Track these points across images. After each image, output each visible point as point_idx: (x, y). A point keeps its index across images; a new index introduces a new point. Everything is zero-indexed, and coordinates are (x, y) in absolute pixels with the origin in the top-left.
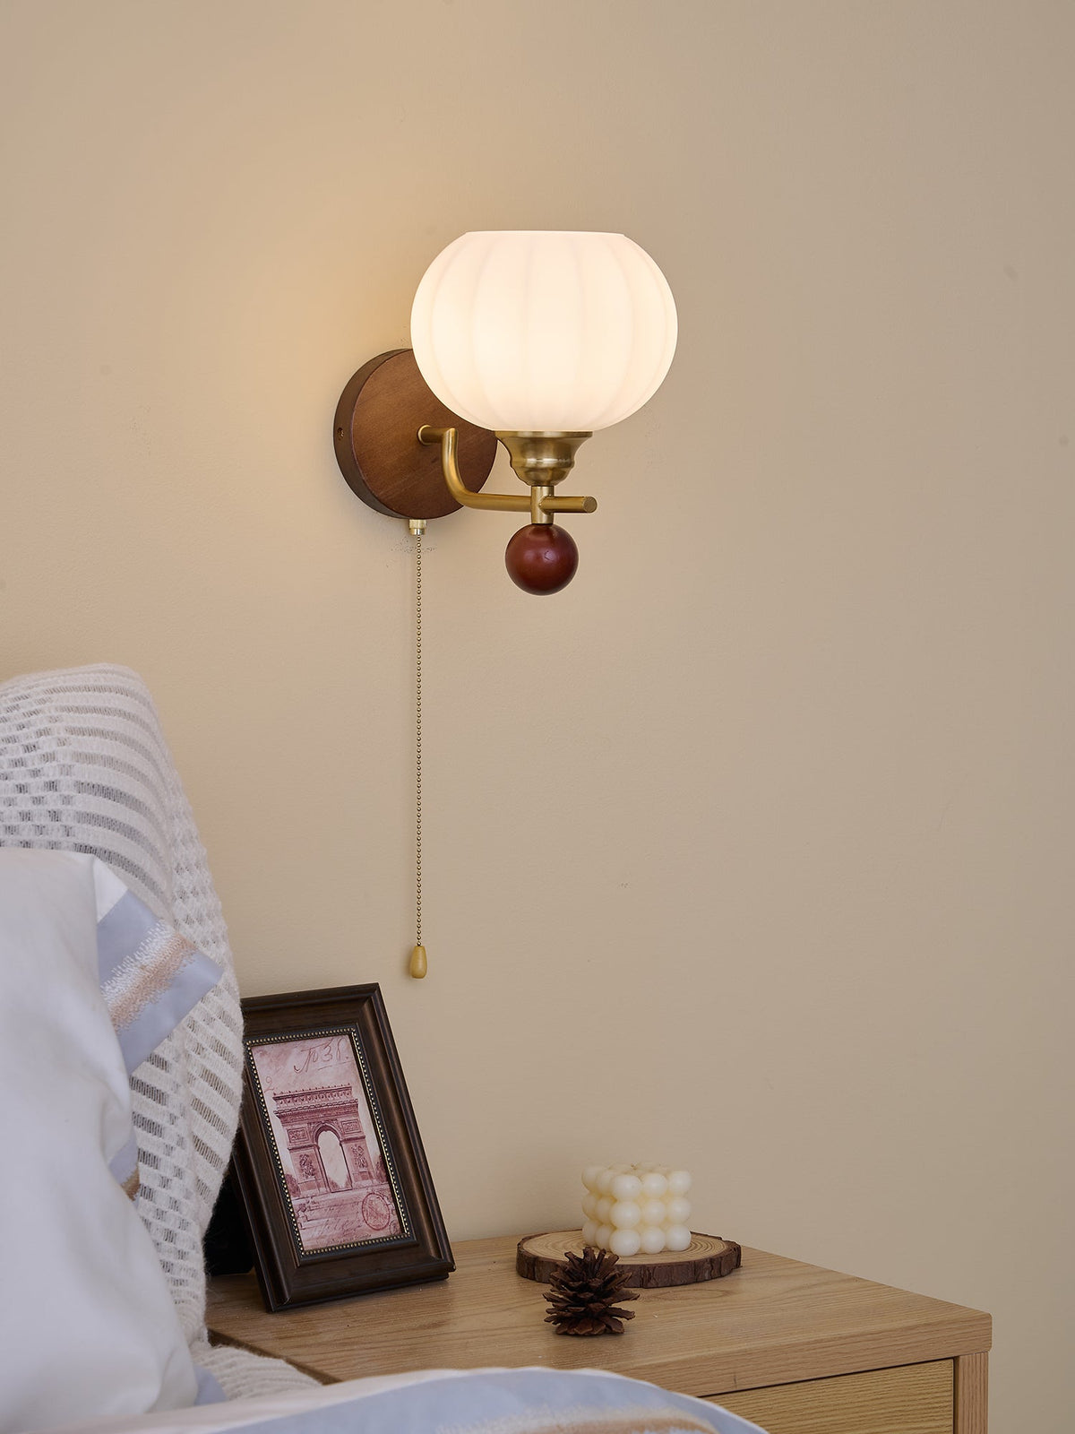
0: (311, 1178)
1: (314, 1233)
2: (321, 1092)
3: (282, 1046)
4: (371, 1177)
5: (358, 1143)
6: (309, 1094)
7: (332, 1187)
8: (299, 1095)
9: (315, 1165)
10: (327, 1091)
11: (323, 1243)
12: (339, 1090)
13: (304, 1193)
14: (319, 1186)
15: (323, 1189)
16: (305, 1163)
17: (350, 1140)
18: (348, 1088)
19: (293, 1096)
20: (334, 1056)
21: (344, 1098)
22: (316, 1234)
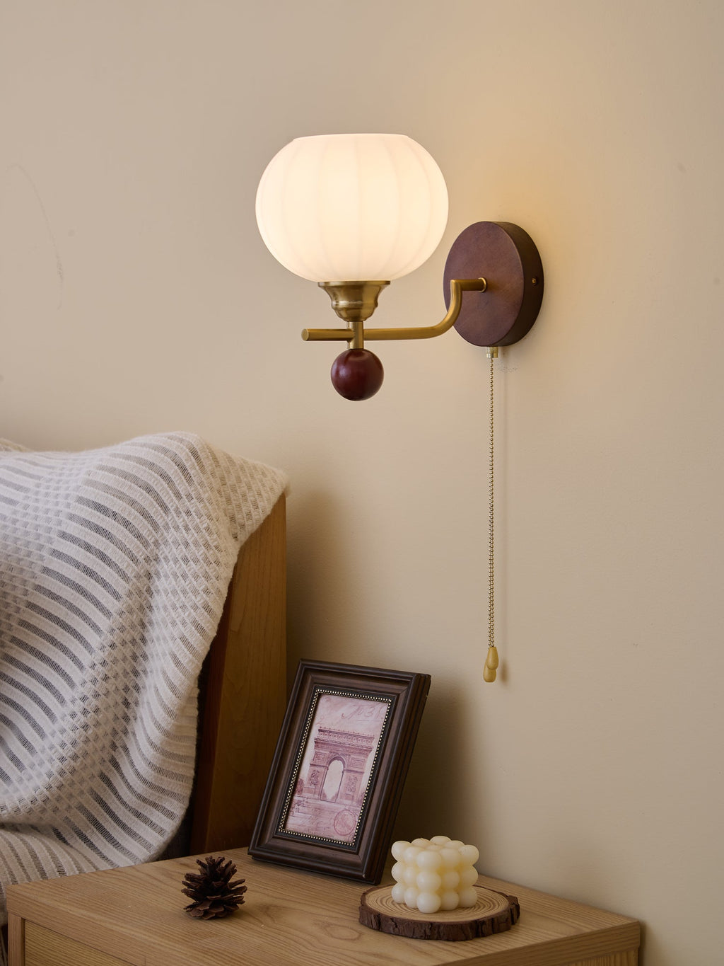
0: (313, 786)
1: (298, 821)
2: (350, 735)
3: (344, 699)
4: (353, 799)
5: (356, 775)
6: (341, 734)
7: (322, 796)
8: (334, 733)
9: (320, 779)
10: (355, 736)
11: (302, 830)
12: (364, 737)
13: (304, 794)
14: (315, 793)
15: (316, 796)
16: (314, 775)
17: (351, 771)
18: (372, 738)
19: (330, 732)
20: (374, 716)
21: (364, 743)
22: (300, 822)
